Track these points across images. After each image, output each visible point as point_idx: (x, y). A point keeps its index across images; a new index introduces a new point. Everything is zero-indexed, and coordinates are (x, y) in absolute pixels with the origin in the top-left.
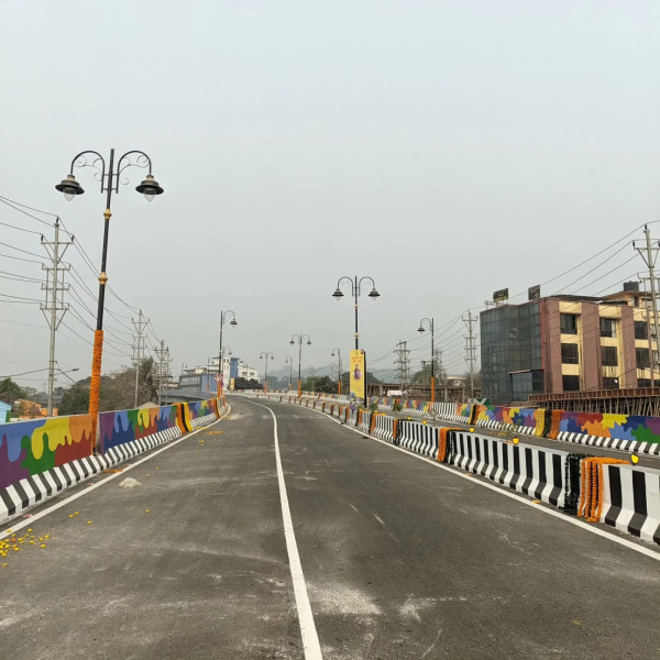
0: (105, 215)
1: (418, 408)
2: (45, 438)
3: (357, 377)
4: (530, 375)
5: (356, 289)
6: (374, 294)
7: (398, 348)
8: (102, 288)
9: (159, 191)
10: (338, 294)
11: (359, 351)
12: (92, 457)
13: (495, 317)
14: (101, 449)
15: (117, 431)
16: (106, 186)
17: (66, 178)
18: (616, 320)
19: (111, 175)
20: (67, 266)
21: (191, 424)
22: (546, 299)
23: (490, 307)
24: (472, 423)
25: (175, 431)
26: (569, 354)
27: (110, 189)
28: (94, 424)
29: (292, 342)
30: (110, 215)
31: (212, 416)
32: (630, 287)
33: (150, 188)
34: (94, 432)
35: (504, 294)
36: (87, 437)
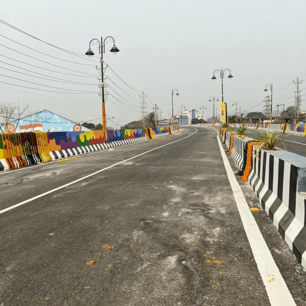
0: (101, 62)
1: (266, 127)
2: (85, 136)
3: (223, 114)
5: (222, 75)
6: (230, 77)
7: (266, 99)
8: (103, 88)
9: (118, 51)
10: (214, 78)
11: (224, 102)
12: (104, 144)
15: (115, 136)
16: (101, 51)
17: (88, 50)
19: (102, 47)
20: (106, 77)
21: (154, 136)
24: (283, 133)
25: (146, 138)
28: (105, 134)
29: (210, 101)
30: (103, 62)
31: (167, 134)
33: (115, 50)
34: (105, 136)
36: (102, 137)
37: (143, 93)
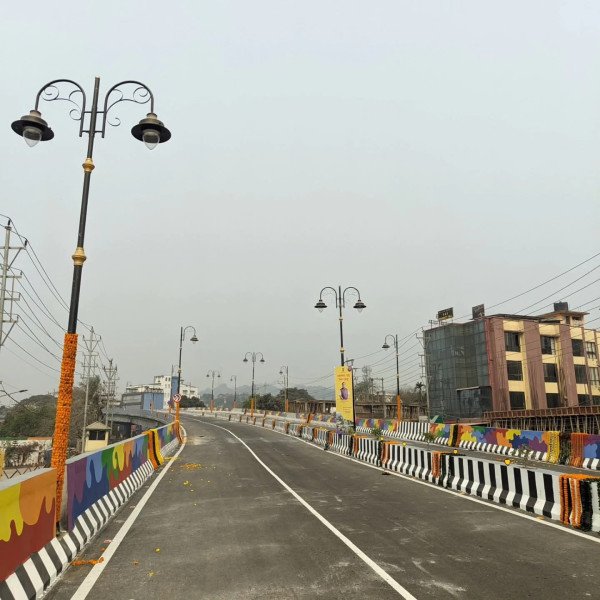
0: (85, 166)
3: (344, 397)
4: (479, 392)
5: (340, 300)
6: (360, 306)
8: (78, 271)
9: (164, 135)
10: (321, 305)
11: (346, 367)
13: (441, 335)
14: (67, 524)
15: (89, 485)
16: (87, 127)
18: (554, 338)
19: (94, 112)
21: (161, 454)
22: (491, 318)
23: (434, 326)
24: (453, 445)
25: (150, 467)
26: (514, 371)
27: (92, 132)
29: (245, 360)
30: (92, 167)
31: (176, 441)
32: (560, 307)
35: (449, 313)
36: (48, 510)
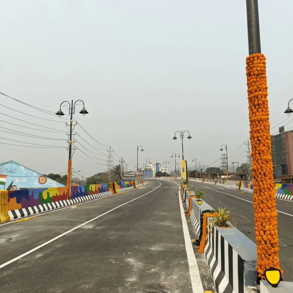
0: (71, 122)
2: (48, 193)
3: (183, 171)
4: (281, 167)
5: (182, 136)
6: (190, 137)
7: (222, 157)
8: (70, 146)
9: (87, 113)
10: (175, 138)
11: (184, 160)
12: (68, 200)
14: (73, 197)
15: (79, 192)
17: (58, 111)
19: (72, 109)
20: (74, 133)
22: (287, 132)
24: (239, 189)
25: (110, 193)
27: (72, 113)
28: (69, 190)
29: (172, 156)
33: (84, 112)
34: (69, 192)
36: (66, 194)
37: (110, 148)
